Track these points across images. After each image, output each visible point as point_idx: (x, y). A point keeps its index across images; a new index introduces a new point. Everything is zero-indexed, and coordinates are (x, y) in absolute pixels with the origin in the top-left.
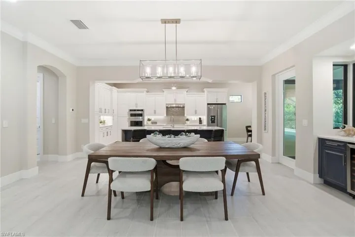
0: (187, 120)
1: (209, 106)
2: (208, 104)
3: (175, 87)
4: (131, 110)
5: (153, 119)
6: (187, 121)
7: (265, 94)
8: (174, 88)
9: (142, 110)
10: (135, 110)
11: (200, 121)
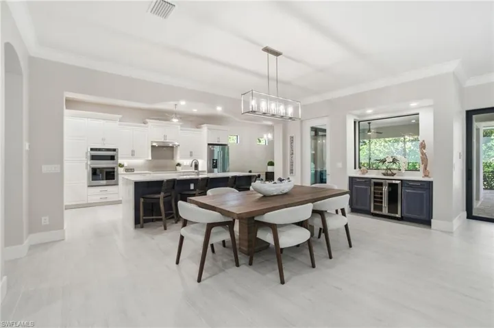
0: (179, 165)
1: (211, 146)
2: (209, 144)
3: (177, 118)
4: (92, 149)
5: (126, 165)
6: (178, 167)
7: (292, 138)
8: (175, 120)
9: (114, 150)
10: (99, 150)
11: (196, 166)
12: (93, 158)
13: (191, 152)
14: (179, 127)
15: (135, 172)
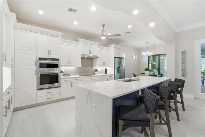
2: (115, 58)
6: (95, 72)
7: (183, 52)
9: (58, 60)
11: (106, 71)
12: (42, 66)
13: (104, 63)
14: (98, 45)
15: (71, 76)
